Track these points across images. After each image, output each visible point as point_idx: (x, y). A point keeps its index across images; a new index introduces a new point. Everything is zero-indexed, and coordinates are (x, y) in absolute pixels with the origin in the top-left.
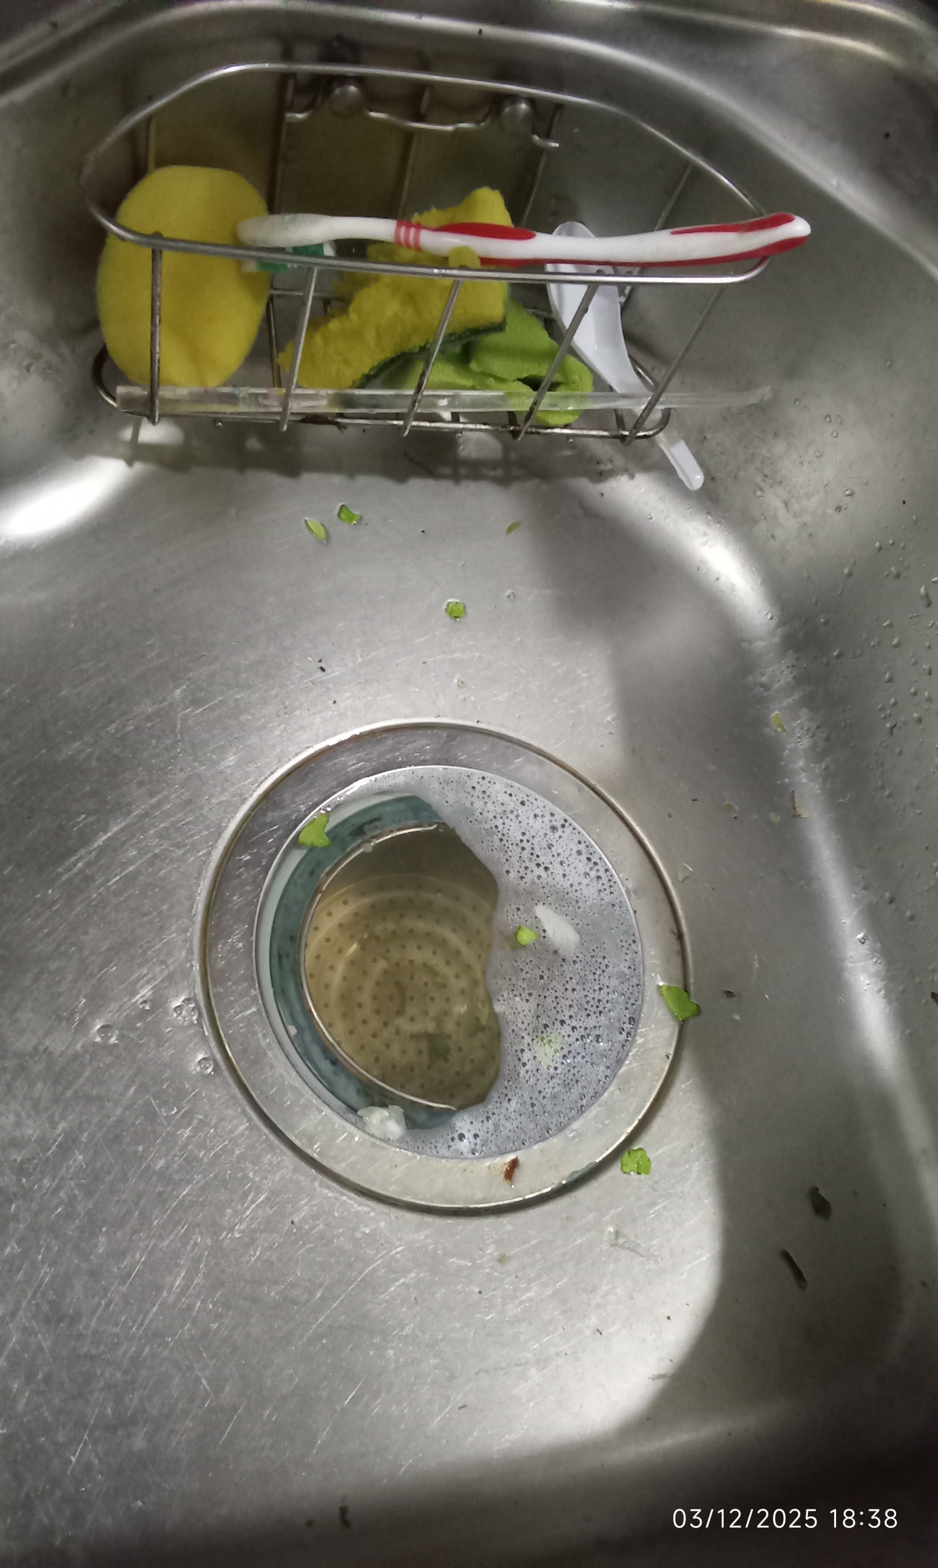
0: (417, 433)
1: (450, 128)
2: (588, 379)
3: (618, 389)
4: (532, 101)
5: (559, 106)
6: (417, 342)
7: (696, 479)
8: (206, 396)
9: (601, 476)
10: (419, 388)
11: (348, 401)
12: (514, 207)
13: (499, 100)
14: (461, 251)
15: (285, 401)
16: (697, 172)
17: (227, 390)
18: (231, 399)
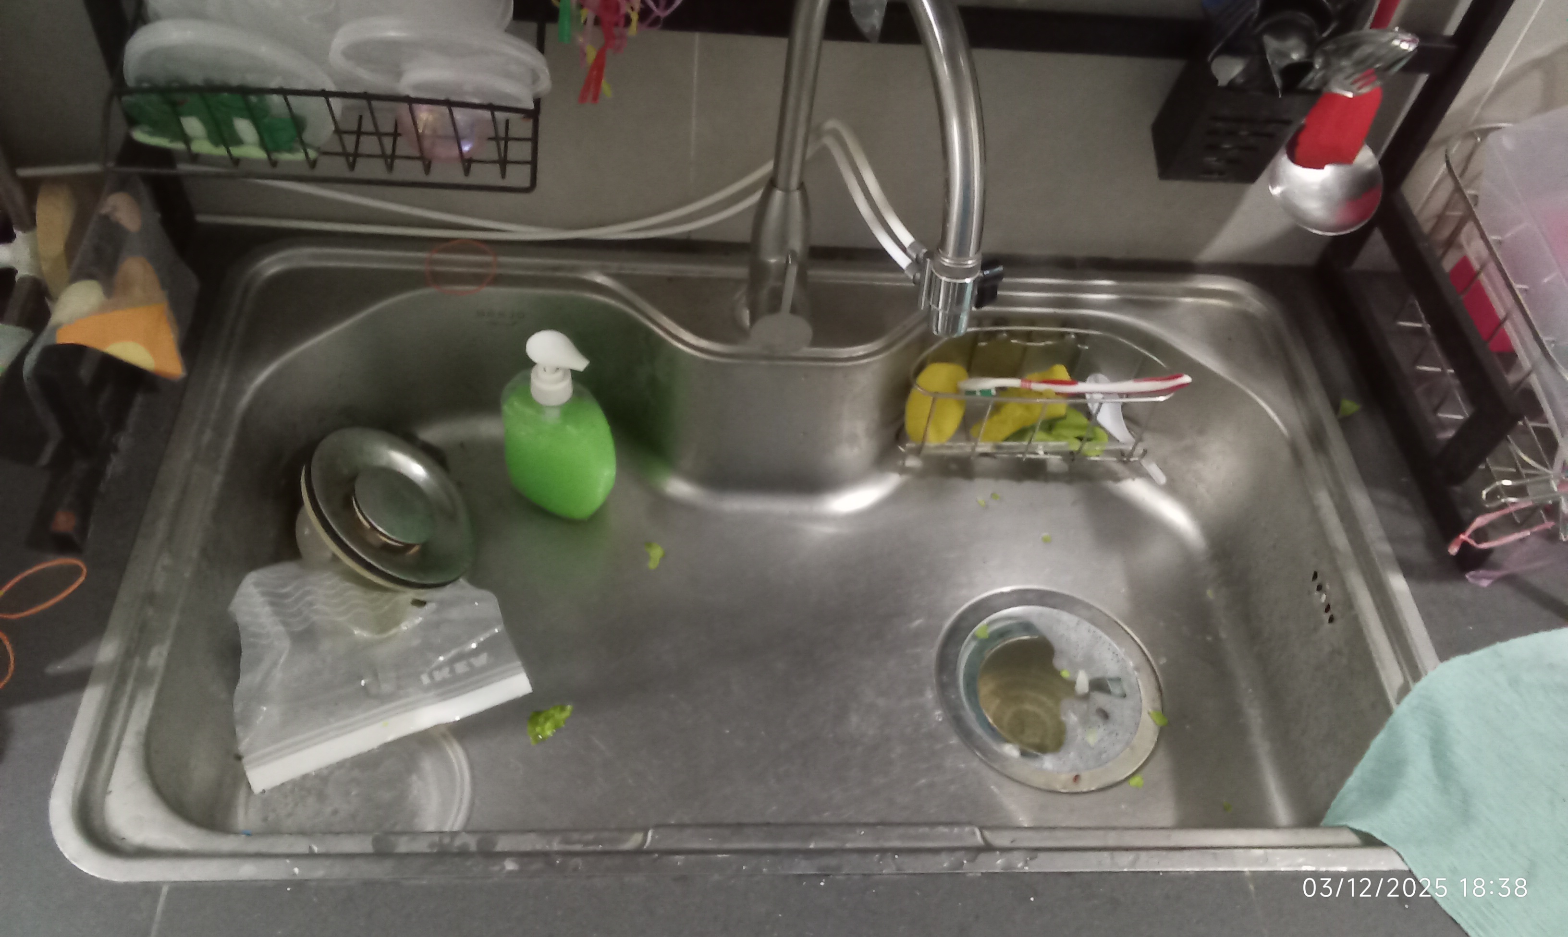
0: (1030, 460)
1: (1042, 344)
2: (1106, 437)
3: (1121, 440)
4: (1076, 334)
5: (1088, 335)
6: (1029, 424)
7: (1162, 479)
8: (942, 447)
9: (1117, 479)
10: (1030, 441)
11: (999, 447)
12: (1070, 371)
13: (1062, 335)
14: (1047, 391)
15: (973, 448)
16: (1146, 357)
17: (950, 444)
18: (950, 447)
